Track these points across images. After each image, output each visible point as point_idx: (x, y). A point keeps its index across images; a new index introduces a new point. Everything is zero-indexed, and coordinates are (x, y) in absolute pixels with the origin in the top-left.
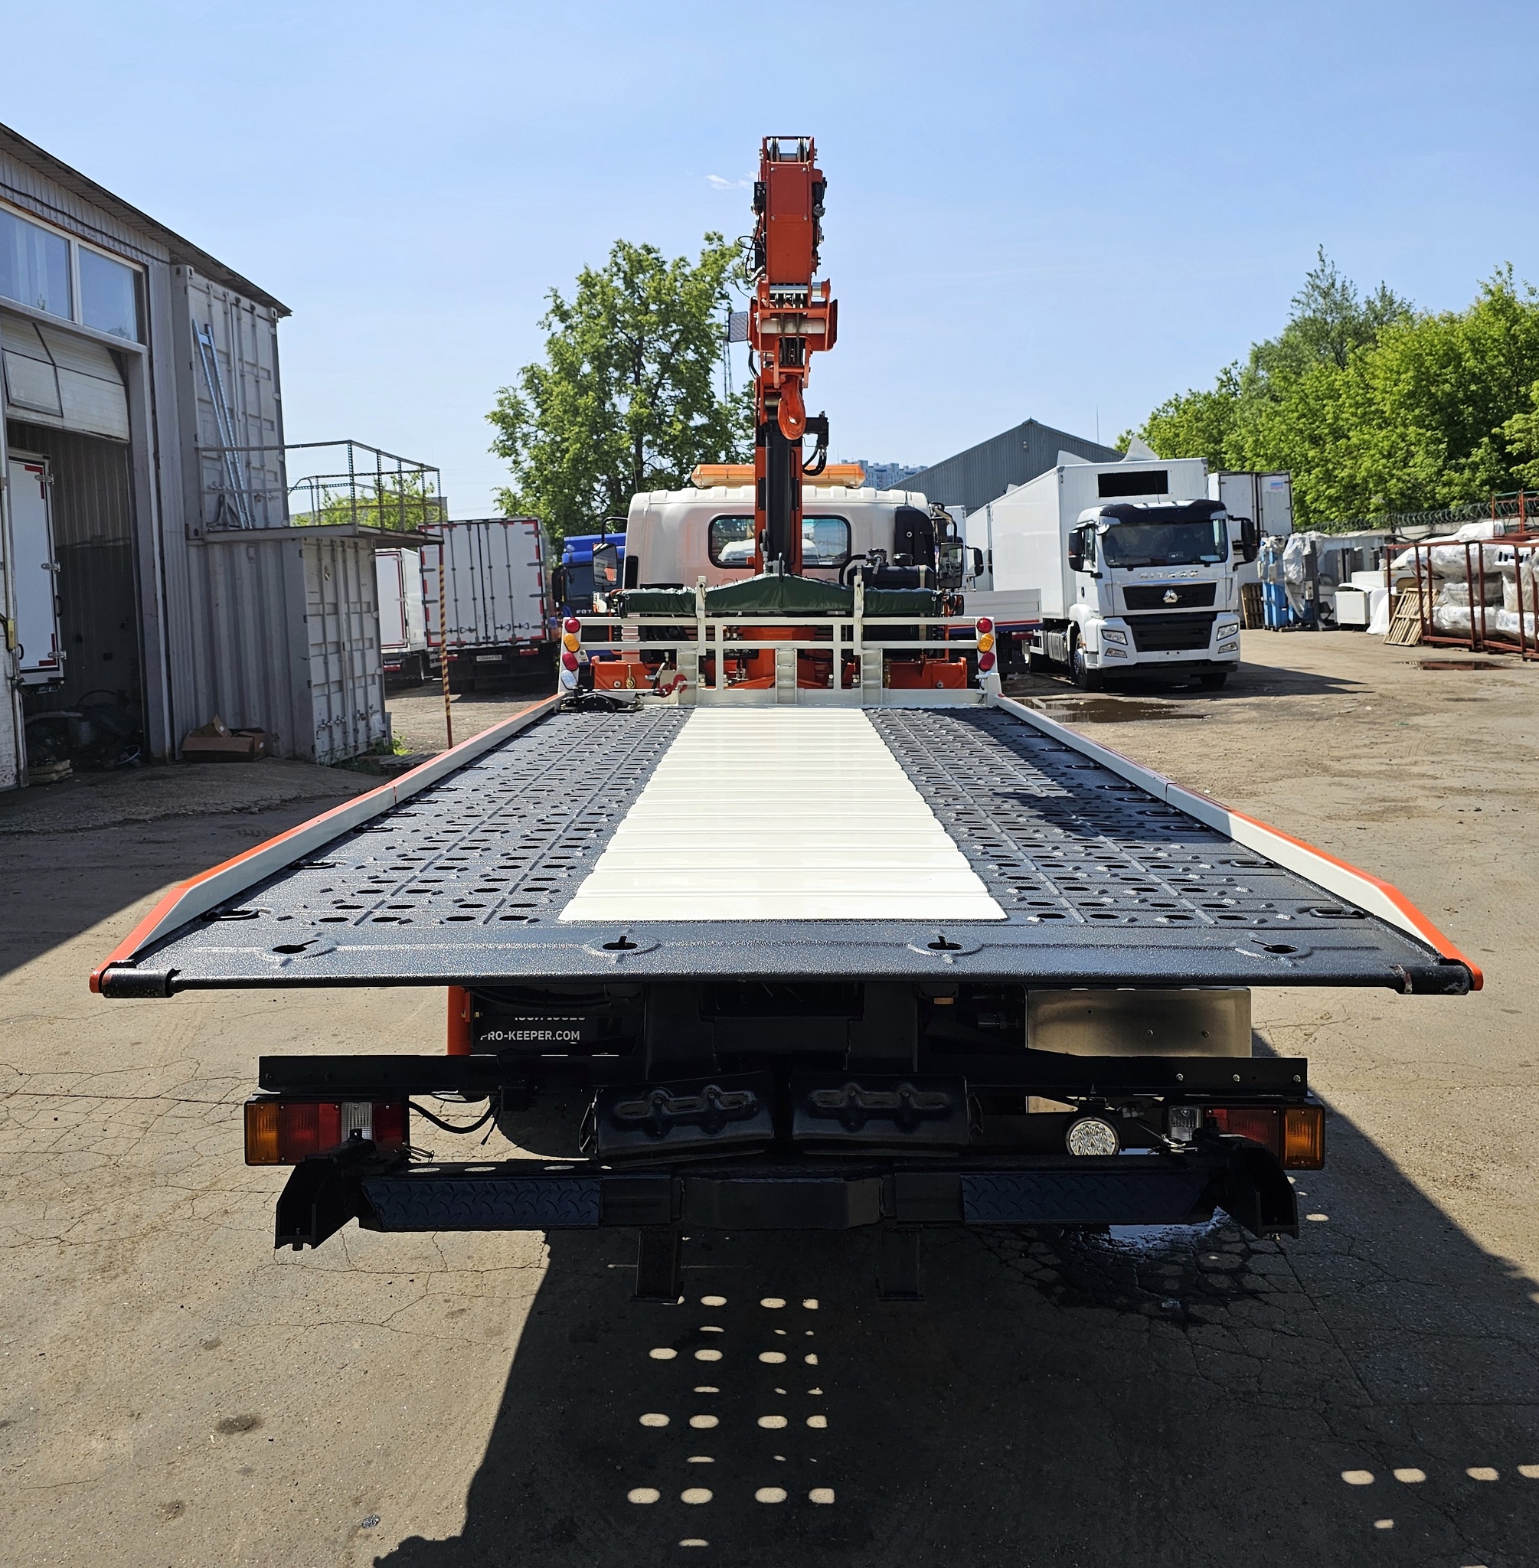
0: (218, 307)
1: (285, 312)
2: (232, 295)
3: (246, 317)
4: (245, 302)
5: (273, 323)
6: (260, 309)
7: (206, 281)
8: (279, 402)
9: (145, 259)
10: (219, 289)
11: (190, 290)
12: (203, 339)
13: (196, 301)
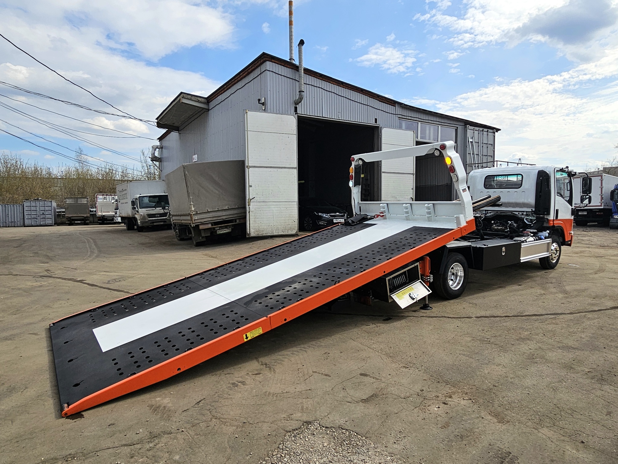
0: (476, 132)
1: (498, 130)
2: (481, 129)
3: (485, 133)
4: (486, 130)
5: (494, 133)
6: (490, 130)
7: (474, 127)
8: (494, 151)
9: (457, 126)
10: (477, 128)
11: (468, 130)
12: (471, 140)
13: (469, 133)
